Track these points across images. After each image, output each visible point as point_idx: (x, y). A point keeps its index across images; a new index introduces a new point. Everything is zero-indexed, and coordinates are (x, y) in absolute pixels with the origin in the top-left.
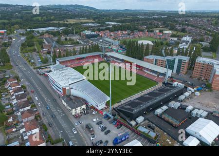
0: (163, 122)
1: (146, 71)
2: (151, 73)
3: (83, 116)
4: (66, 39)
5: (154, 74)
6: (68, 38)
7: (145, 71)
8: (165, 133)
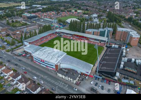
0: (128, 72)
1: (92, 40)
2: (95, 41)
3: (82, 82)
4: (13, 21)
5: (97, 42)
6: (14, 20)
7: (90, 40)
8: (135, 79)
